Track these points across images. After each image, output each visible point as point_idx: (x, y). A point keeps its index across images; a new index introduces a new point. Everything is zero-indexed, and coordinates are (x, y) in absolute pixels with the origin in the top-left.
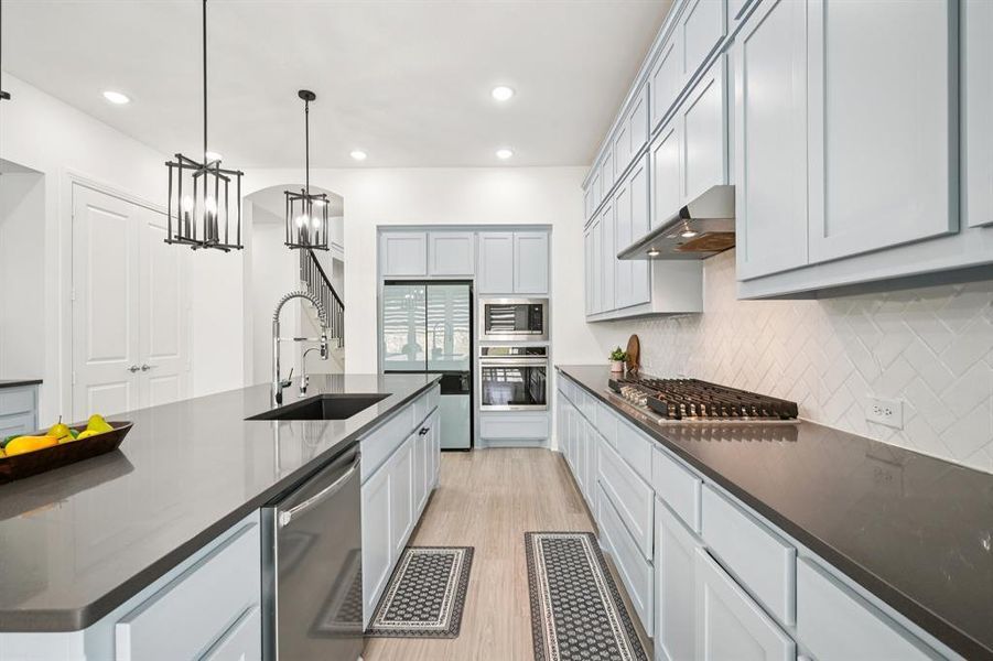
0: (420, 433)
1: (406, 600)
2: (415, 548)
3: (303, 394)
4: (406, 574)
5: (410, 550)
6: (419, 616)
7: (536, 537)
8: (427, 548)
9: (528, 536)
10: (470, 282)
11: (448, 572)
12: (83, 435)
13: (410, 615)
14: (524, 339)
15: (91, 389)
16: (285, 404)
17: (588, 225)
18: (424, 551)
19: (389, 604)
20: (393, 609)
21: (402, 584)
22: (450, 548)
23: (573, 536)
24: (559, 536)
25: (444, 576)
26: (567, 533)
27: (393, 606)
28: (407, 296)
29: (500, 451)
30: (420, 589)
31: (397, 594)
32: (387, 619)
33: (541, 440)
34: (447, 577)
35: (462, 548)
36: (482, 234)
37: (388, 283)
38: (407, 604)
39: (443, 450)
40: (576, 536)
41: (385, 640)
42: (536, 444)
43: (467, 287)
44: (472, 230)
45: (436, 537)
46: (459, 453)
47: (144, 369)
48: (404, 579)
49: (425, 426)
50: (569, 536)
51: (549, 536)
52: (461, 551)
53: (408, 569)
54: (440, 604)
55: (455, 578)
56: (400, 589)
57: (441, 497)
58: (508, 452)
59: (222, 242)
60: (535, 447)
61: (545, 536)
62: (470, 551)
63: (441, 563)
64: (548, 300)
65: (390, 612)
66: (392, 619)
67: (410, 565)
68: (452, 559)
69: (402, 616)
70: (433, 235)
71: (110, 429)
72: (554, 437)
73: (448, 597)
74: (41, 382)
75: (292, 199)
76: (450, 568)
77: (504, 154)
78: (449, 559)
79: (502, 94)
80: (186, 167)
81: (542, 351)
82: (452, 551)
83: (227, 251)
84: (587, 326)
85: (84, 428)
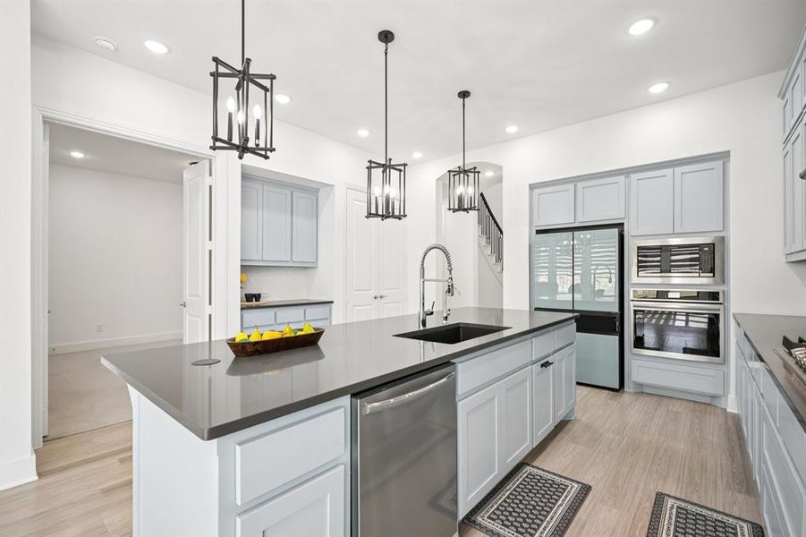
0: (542, 366)
1: (511, 509)
2: (533, 467)
3: (445, 322)
4: (518, 487)
5: (528, 468)
6: (516, 528)
7: (671, 502)
8: (543, 470)
9: (660, 498)
10: (621, 225)
11: (557, 500)
12: (299, 333)
13: (510, 524)
14: (703, 282)
15: (356, 308)
16: (428, 327)
17: (786, 142)
18: (540, 472)
19: (496, 506)
20: (497, 512)
21: (511, 494)
22: (566, 478)
23: (725, 519)
24: (704, 512)
25: (551, 502)
26: (719, 512)
27: (498, 509)
28: (565, 243)
29: (655, 398)
30: (526, 505)
31: (505, 501)
32: (489, 518)
33: (713, 397)
34: (554, 504)
35: (578, 482)
36: (634, 177)
37: (538, 232)
38: (510, 513)
39: (578, 383)
40: (731, 520)
41: (483, 534)
42: (708, 400)
43: (616, 231)
44: (622, 174)
45: (555, 463)
46: (607, 392)
47: (381, 297)
48: (515, 490)
49: (550, 359)
50: (720, 517)
51: (689, 507)
52: (576, 485)
53: (521, 484)
54: (539, 526)
55: (561, 509)
56: (508, 497)
57: (574, 429)
58: (664, 400)
59: (397, 213)
60: (705, 405)
61: (683, 505)
62: (586, 490)
63: (554, 489)
64: (723, 238)
65: (494, 513)
66: (493, 520)
67: (524, 480)
68: (564, 490)
69: (502, 521)
70: (580, 185)
71: (313, 331)
72: (732, 396)
73: (549, 523)
74: (332, 302)
75: (454, 175)
76: (560, 497)
77: (658, 88)
78: (562, 489)
79: (641, 28)
80: (374, 167)
81: (714, 296)
82: (567, 482)
83: (400, 219)
84: (788, 267)
85: (301, 330)
